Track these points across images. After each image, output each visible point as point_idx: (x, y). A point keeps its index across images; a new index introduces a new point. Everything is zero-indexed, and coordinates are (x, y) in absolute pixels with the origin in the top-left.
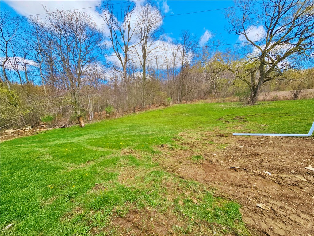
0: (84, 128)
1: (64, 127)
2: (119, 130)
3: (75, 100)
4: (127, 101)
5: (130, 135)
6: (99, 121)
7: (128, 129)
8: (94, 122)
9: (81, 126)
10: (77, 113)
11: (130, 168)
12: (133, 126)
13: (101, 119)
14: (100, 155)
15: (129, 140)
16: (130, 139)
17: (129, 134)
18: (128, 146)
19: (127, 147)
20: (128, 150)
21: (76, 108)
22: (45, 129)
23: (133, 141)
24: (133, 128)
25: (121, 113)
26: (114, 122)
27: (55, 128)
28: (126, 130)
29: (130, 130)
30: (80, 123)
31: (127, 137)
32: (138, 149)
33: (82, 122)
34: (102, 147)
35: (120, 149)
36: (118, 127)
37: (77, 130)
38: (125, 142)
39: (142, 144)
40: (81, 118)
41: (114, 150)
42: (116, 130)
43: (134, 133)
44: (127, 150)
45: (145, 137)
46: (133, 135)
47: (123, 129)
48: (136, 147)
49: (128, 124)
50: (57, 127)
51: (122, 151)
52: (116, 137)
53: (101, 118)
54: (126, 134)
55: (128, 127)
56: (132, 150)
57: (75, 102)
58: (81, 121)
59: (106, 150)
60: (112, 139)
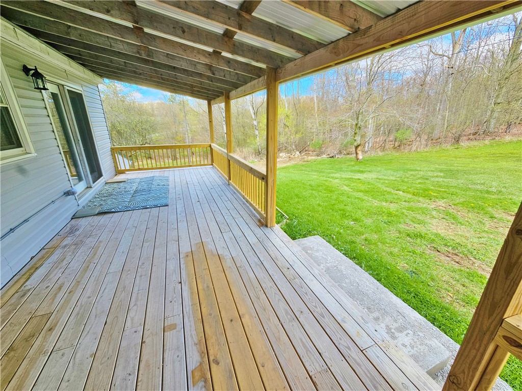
0: (362, 162)
1: (333, 157)
2: (422, 173)
3: (356, 122)
4: (444, 118)
5: (446, 184)
6: (381, 154)
7: (442, 174)
8: (372, 155)
9: (358, 159)
10: (355, 140)
11: (448, 223)
12: (451, 171)
13: (383, 151)
14: (403, 200)
15: (445, 192)
16: (447, 190)
17: (443, 183)
18: (443, 198)
19: (441, 200)
20: (443, 204)
21: (355, 133)
22: (313, 158)
23: (452, 194)
24: (451, 173)
25: (424, 142)
26: (408, 157)
27: (323, 156)
28: (437, 177)
29: (444, 177)
30: (357, 154)
31: (440, 186)
32: (462, 207)
33: (360, 153)
34: (403, 192)
35: (431, 199)
36: (419, 169)
37: (353, 163)
38: (437, 193)
39: (470, 202)
40: (359, 148)
41: (421, 199)
42: (417, 172)
43: (454, 182)
44: (441, 203)
45: (479, 194)
46: (452, 186)
47: (430, 174)
48: (458, 203)
49: (439, 165)
50: (324, 156)
51: (434, 203)
52: (420, 183)
53: (383, 149)
54: (438, 182)
55: (441, 171)
56: (450, 206)
57: (357, 124)
58: (358, 152)
59: (410, 196)
60: (414, 185)
